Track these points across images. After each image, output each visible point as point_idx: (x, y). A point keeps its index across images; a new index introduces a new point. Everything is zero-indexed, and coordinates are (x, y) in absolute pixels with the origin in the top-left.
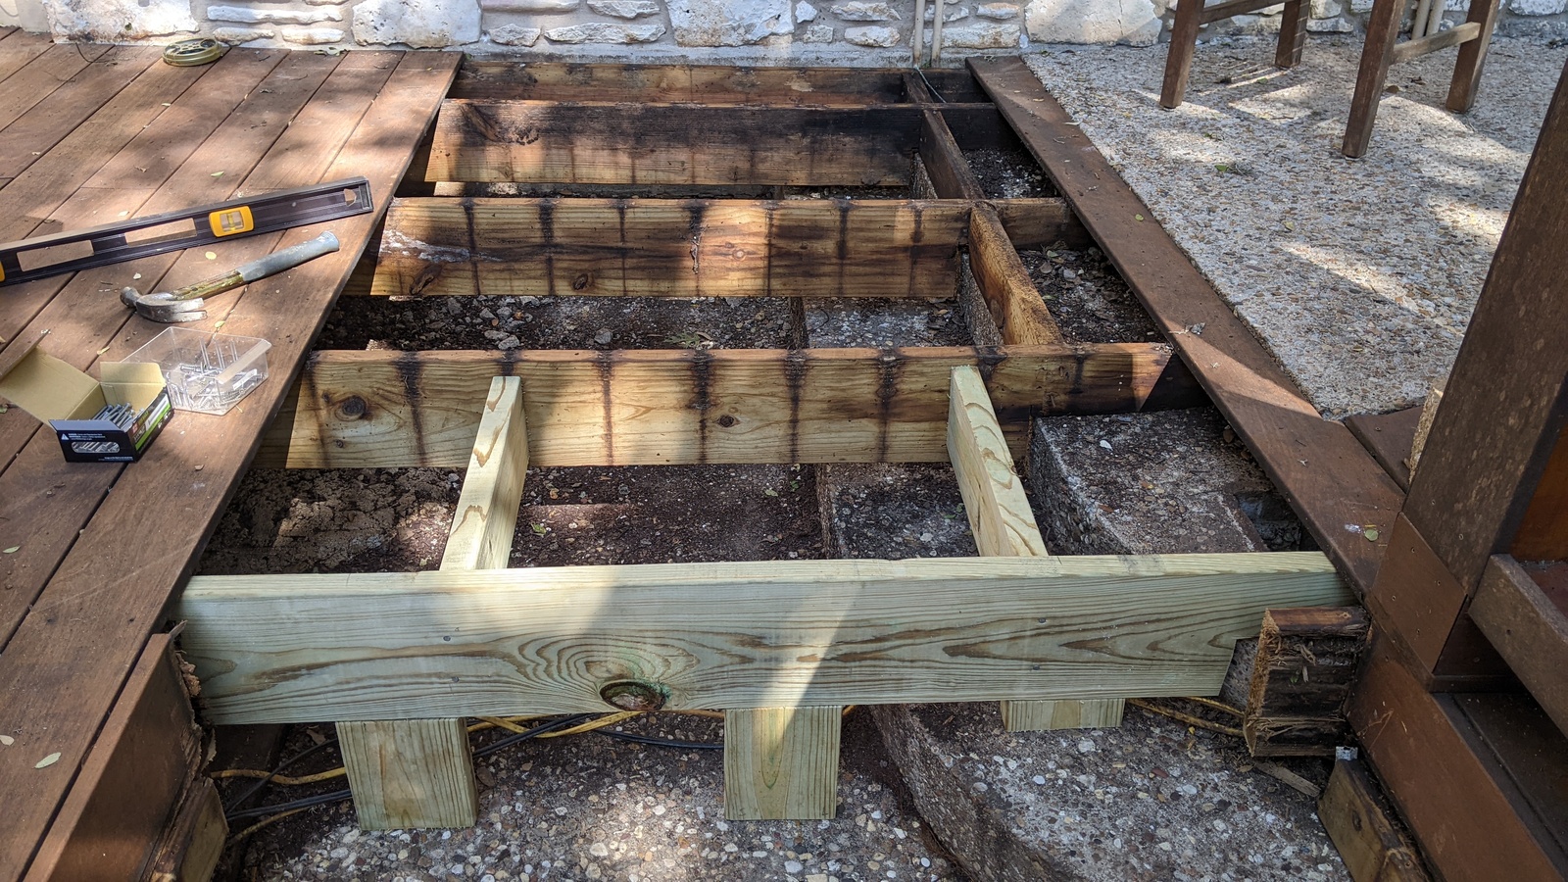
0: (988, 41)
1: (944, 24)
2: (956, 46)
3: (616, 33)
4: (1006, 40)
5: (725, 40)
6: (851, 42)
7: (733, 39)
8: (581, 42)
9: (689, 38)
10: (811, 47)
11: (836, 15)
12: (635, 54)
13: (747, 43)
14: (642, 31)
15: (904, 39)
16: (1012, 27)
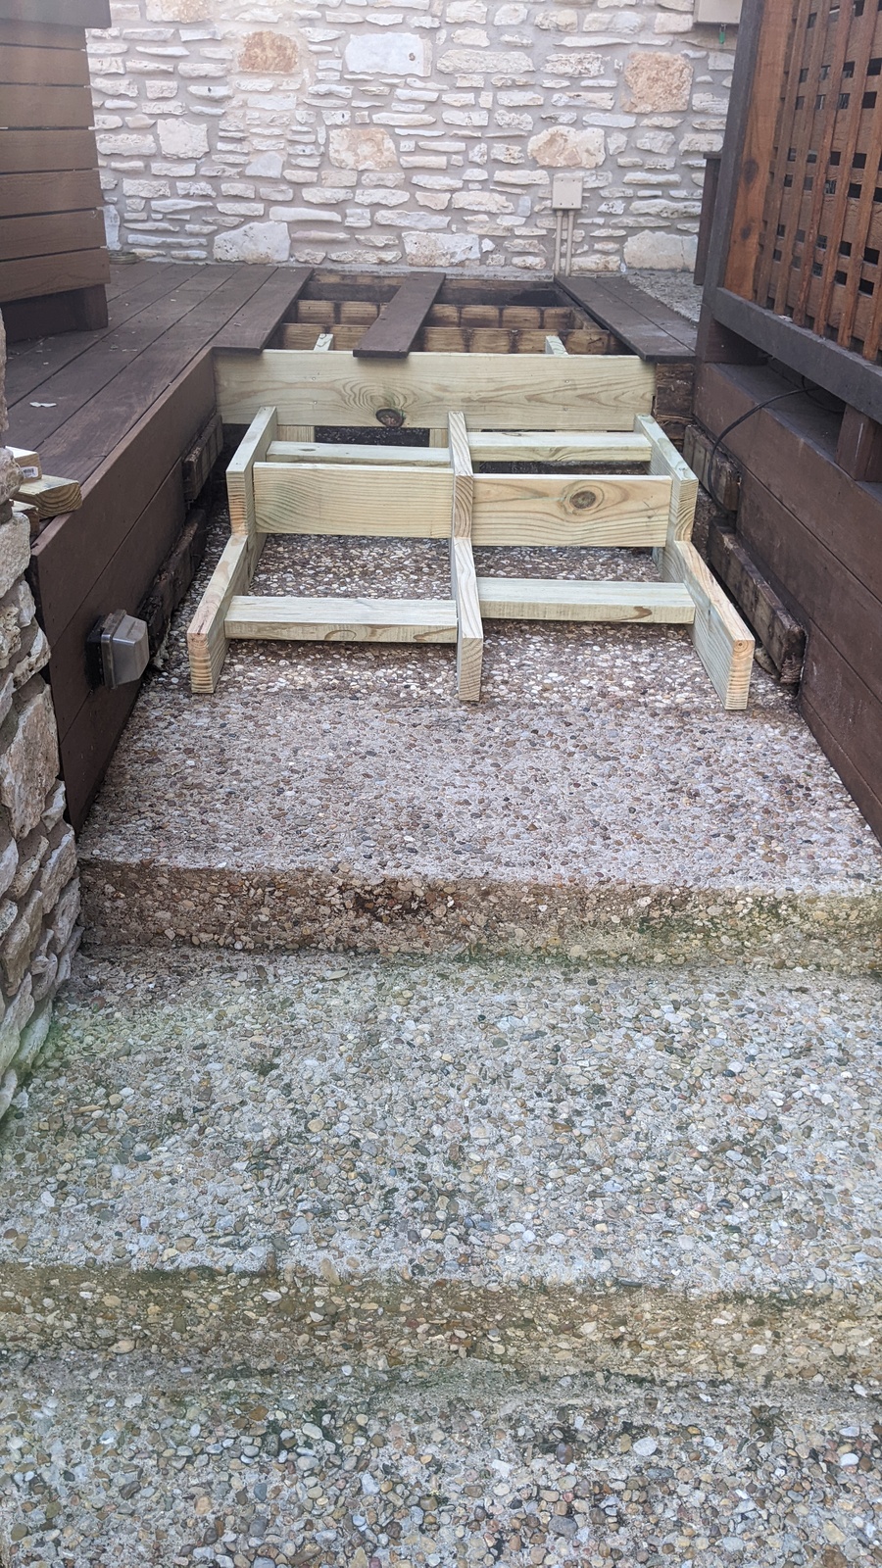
0: (601, 266)
1: (573, 256)
2: (581, 269)
3: (372, 257)
4: (612, 266)
5: (438, 262)
6: (515, 266)
7: (443, 262)
8: (350, 262)
9: (416, 260)
10: (491, 269)
11: (506, 249)
12: (382, 270)
13: (452, 265)
14: (388, 256)
15: (548, 265)
16: (616, 258)
